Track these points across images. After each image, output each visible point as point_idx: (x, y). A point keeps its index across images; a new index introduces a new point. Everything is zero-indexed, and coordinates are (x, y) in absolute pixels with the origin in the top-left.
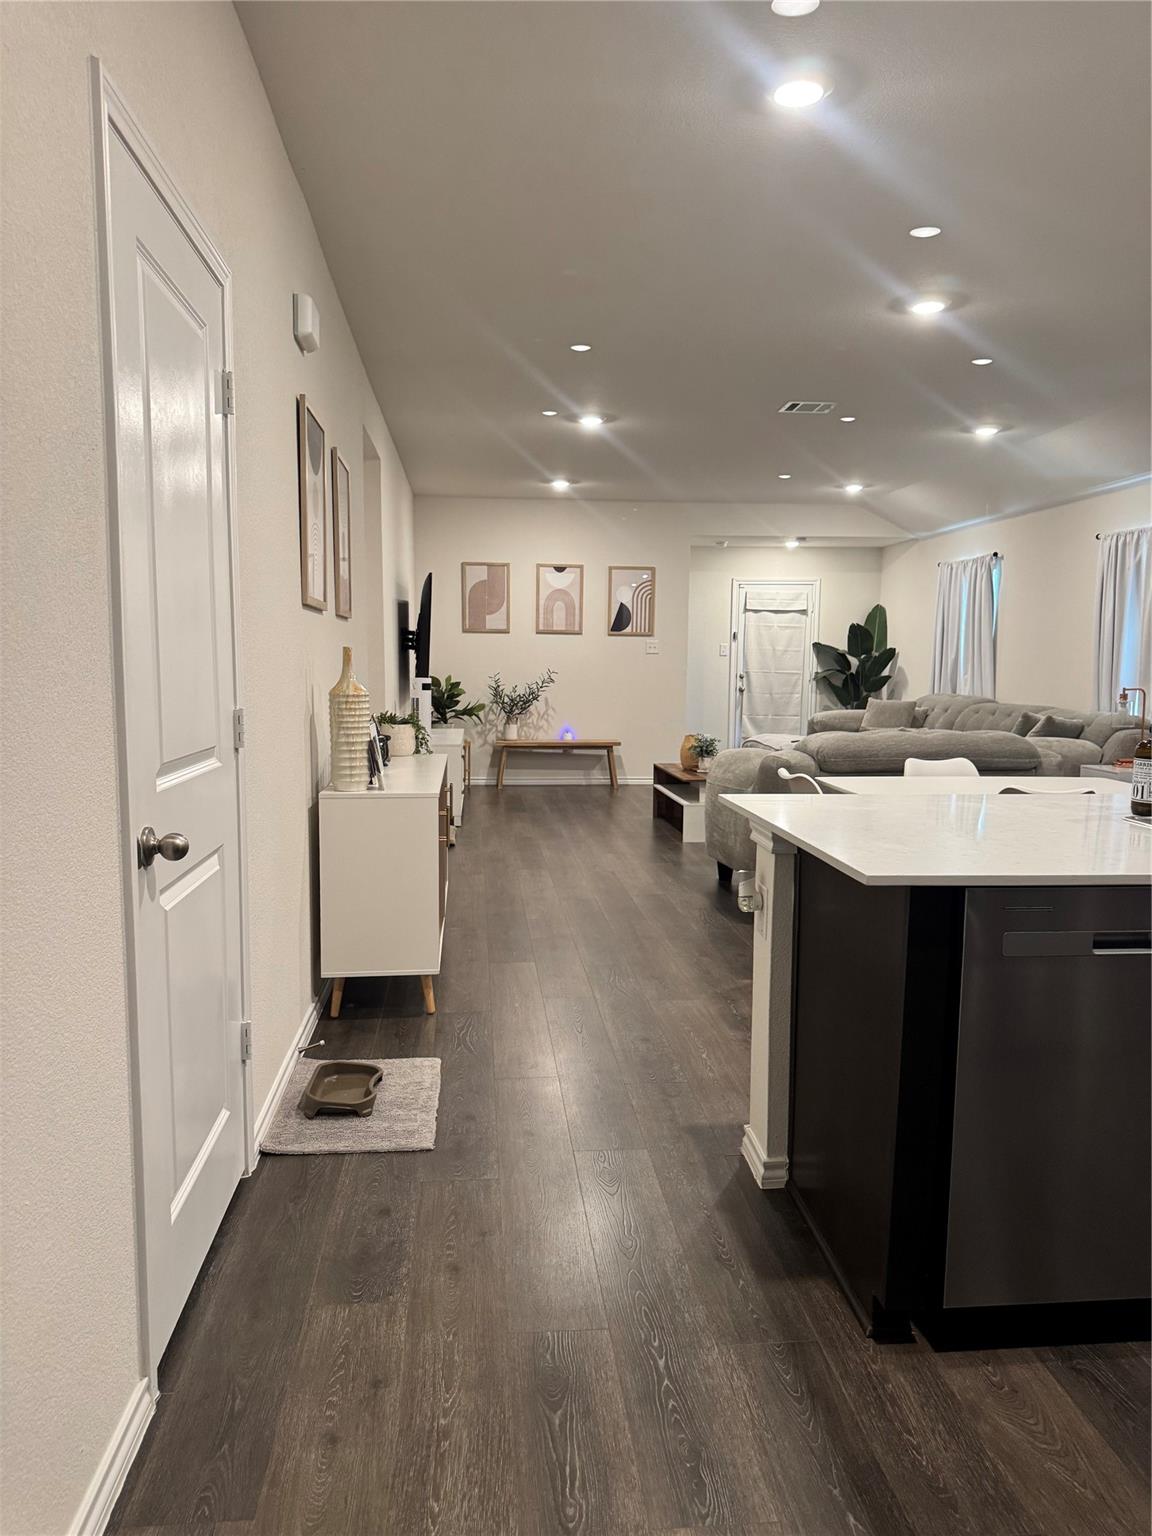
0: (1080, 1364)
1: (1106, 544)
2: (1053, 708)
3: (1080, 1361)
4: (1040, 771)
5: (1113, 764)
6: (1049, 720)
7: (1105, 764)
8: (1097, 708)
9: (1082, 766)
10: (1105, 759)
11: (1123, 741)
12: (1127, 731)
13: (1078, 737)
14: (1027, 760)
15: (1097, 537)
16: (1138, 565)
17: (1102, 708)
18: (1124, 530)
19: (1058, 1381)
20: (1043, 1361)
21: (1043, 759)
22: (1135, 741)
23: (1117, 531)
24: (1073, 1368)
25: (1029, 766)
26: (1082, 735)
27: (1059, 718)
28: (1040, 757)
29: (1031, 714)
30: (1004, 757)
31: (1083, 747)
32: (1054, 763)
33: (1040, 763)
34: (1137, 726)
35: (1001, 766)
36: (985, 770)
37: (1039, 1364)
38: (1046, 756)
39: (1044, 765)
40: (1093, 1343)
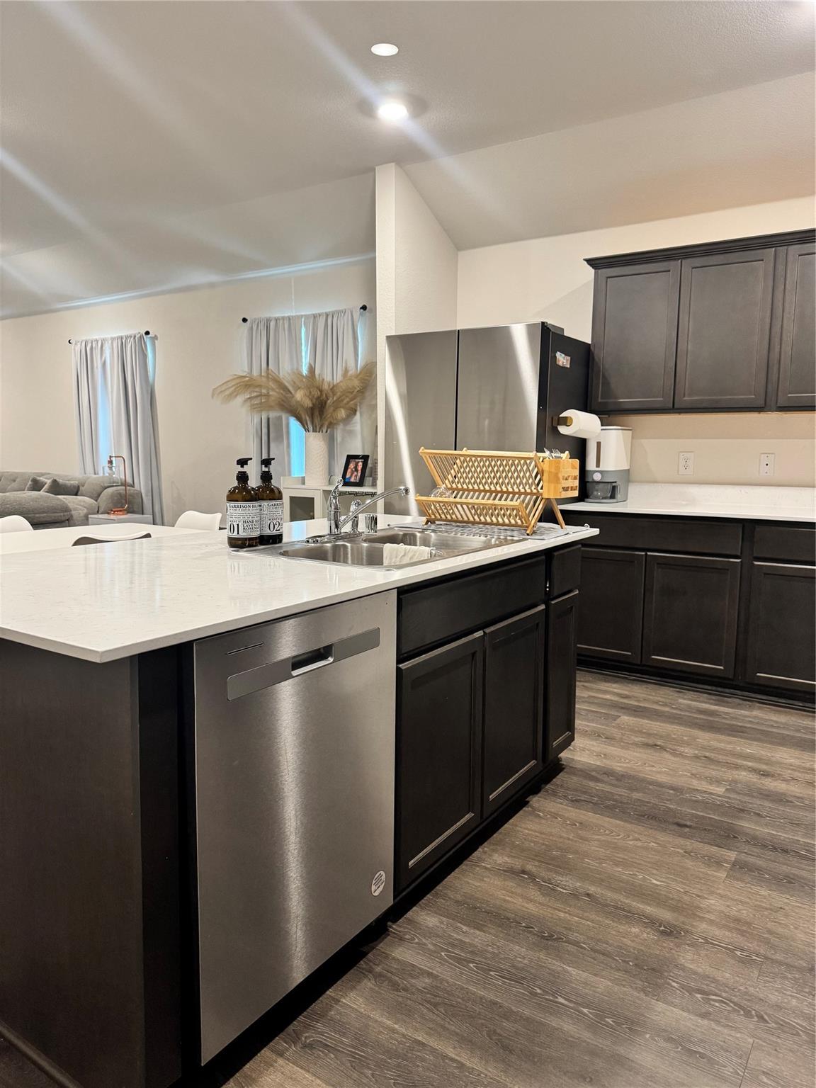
0: (309, 1037)
1: (77, 349)
2: (49, 474)
3: (307, 1034)
4: (72, 522)
5: (108, 513)
6: (55, 481)
7: (102, 513)
8: (83, 472)
9: (90, 516)
10: (101, 511)
11: (112, 496)
12: (115, 488)
13: (76, 494)
14: (62, 514)
15: (70, 343)
16: (104, 364)
17: (87, 472)
18: (91, 338)
19: (302, 1068)
20: (281, 1054)
21: (73, 512)
22: (120, 494)
23: (84, 338)
24: (305, 1046)
25: (63, 519)
26: (79, 493)
27: (61, 481)
28: (71, 511)
29: (38, 478)
30: (44, 512)
31: (84, 502)
32: (82, 515)
33: (72, 516)
34: (122, 485)
35: (42, 520)
36: (36, 525)
37: (280, 1061)
38: (75, 509)
39: (74, 517)
40: (305, 1009)
